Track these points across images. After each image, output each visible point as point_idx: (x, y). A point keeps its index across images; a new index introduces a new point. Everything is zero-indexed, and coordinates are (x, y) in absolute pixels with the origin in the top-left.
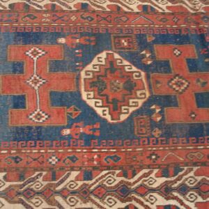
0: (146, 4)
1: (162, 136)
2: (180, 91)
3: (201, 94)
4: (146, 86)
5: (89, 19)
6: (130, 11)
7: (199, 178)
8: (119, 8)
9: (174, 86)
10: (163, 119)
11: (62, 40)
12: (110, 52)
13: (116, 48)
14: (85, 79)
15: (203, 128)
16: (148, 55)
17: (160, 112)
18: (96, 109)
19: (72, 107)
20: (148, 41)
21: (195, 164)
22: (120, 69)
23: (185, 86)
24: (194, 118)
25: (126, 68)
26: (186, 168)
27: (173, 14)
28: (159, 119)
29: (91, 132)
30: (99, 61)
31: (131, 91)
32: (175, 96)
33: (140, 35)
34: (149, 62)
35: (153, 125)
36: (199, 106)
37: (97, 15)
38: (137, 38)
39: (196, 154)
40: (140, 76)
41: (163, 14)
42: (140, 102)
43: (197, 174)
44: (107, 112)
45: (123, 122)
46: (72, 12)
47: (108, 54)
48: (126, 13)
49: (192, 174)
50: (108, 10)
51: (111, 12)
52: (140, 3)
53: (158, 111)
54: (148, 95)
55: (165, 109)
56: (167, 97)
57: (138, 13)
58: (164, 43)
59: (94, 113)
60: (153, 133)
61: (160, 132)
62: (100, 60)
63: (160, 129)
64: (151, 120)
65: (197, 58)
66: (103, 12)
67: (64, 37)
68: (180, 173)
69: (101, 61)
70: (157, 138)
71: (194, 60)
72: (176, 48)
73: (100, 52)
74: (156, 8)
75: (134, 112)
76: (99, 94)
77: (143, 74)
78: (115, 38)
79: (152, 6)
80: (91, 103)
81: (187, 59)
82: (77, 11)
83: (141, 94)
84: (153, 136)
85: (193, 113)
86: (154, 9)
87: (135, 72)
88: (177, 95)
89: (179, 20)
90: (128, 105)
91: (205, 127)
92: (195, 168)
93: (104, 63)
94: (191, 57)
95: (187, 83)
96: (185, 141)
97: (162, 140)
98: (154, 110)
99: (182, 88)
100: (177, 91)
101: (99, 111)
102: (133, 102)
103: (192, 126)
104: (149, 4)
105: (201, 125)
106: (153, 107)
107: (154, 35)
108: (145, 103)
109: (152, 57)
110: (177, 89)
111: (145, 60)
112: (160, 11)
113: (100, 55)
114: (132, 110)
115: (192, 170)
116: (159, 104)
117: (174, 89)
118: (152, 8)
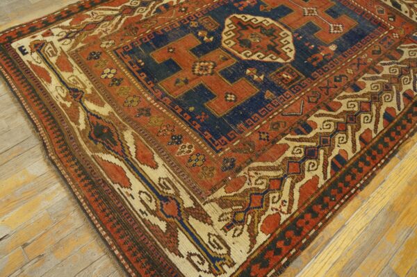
0: (312, 134)
1: (188, 24)
2: (198, 64)
3: (174, 72)
4: (231, 50)
5: (338, 79)
6: (317, 113)
7: (136, 14)
8: (329, 109)
9: (206, 64)
10: (196, 35)
11: (333, 48)
12: (289, 61)
13: (288, 67)
14: (282, 30)
15: (155, 45)
16: (256, 77)
17: (203, 38)
18: (252, 17)
19: (269, 11)
20: (268, 91)
21: (145, 20)
22: (266, 52)
23: (196, 70)
24: (169, 49)
25: (263, 55)
26: (152, 15)
27: (274, 142)
28: (200, 33)
29: (241, 3)
30: (288, 48)
31: (240, 41)
32: (199, 56)
33: (282, 93)
34: (248, 71)
35: (201, 27)
36: (170, 60)
37: (336, 87)
38: (281, 88)
39: (149, 25)
40: (245, 55)
41: (283, 134)
42: (225, 37)
43: (140, 16)
44: (243, 19)
45: (225, 18)
46: (359, 76)
47: (289, 58)
48: (319, 108)
49: (144, 14)
50: (336, 100)
51: (331, 99)
52: (318, 130)
53: (206, 38)
54: (224, 45)
55: (200, 43)
56: (206, 52)
57: (308, 116)
58: (252, 100)
59: (252, 14)
60: (196, 22)
61: (191, 26)
62: (289, 50)
63: (193, 27)
64: (205, 30)
65: (205, 104)
66: (337, 95)
67: (336, 51)
68: (155, 10)
69: (286, 49)
70: (190, 21)
71: (208, 100)
72: (235, 101)
73: (296, 56)
74: (298, 137)
75: (224, 27)
76: (261, 27)
77: (244, 58)
78: (299, 76)
79: (304, 136)
80: (260, 19)
81: (215, 96)
82: (356, 80)
83: (230, 43)
84: (194, 21)
85: (172, 52)
86: (298, 134)
87: (252, 55)
88: (197, 59)
89: (261, 139)
90: (233, 31)
91: (154, 46)
92: (144, 18)
93: (284, 48)
94: (213, 102)
95: (196, 72)
96: (165, 30)
97: (186, 21)
98: (209, 37)
99: (197, 67)
100: (200, 62)
101: (249, 17)
102: (230, 34)
103: (167, 42)
104: (309, 136)
105: (158, 47)
106: (211, 39)
107: (269, 101)
108: (221, 38)
109: (250, 78)
110: (202, 64)
111: (255, 71)
112: (289, 136)
113: (293, 52)
114: (226, 29)
115: (146, 16)
116: (208, 44)
117: (205, 62)
118: (302, 133)
